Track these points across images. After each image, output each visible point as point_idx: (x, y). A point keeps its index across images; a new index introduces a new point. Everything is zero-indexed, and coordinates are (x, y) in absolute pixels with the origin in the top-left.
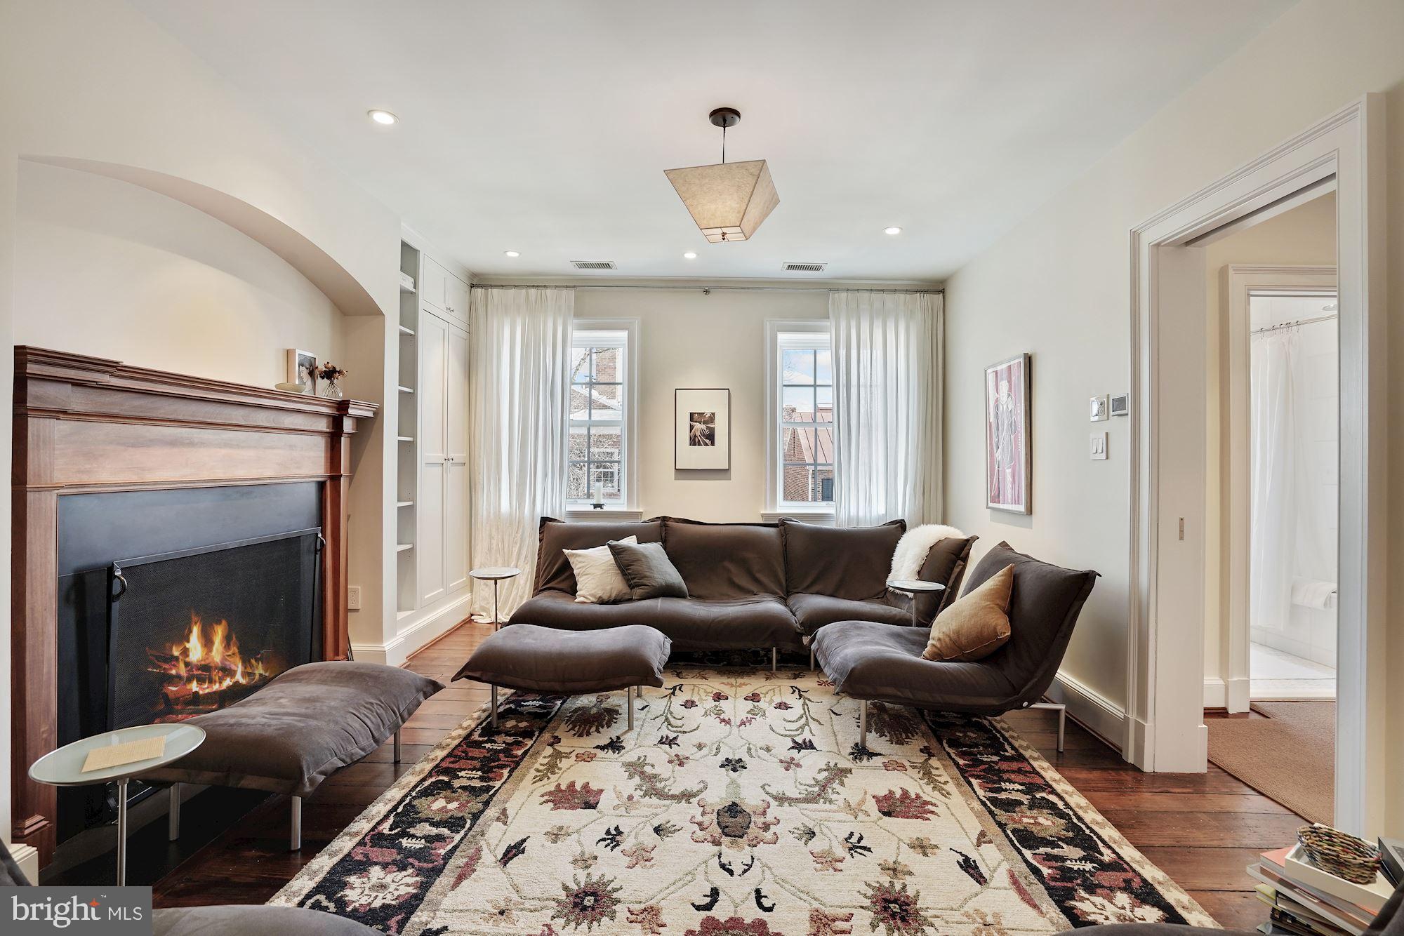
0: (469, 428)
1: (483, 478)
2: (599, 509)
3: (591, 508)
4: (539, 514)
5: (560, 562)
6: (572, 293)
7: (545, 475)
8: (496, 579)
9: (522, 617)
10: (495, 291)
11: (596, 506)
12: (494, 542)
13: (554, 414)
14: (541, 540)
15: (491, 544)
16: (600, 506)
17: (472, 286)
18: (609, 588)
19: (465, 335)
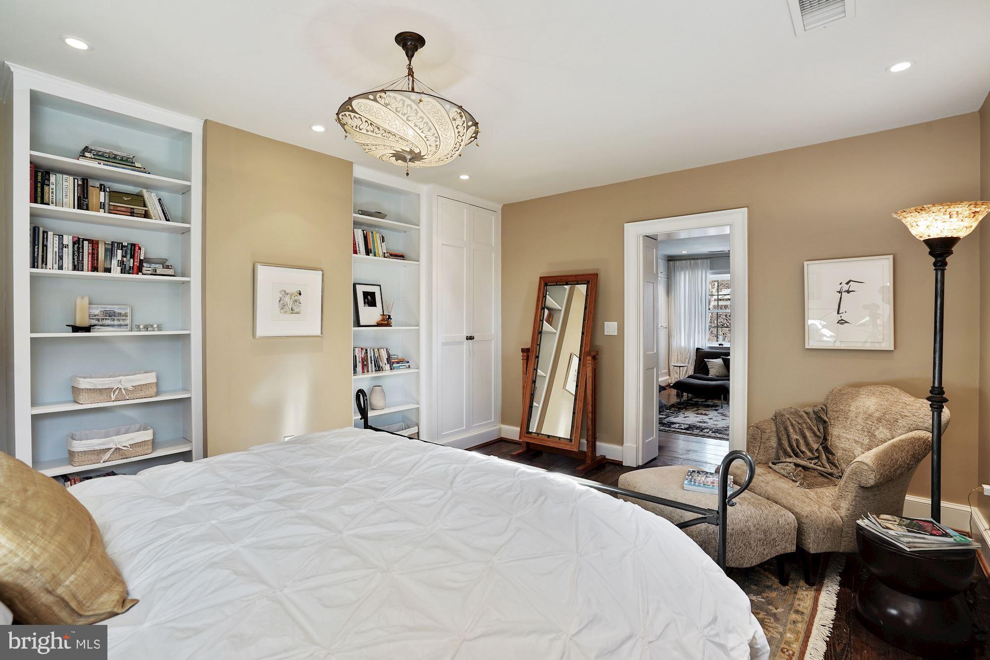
0: (668, 314)
1: (674, 333)
2: (721, 346)
3: (718, 346)
4: (696, 347)
5: (703, 364)
6: (709, 261)
7: (699, 332)
8: (680, 367)
9: (690, 377)
10: (678, 262)
11: (720, 345)
12: (679, 357)
13: (702, 308)
14: (696, 356)
15: (678, 358)
16: (722, 345)
17: (669, 260)
18: (721, 373)
19: (666, 280)
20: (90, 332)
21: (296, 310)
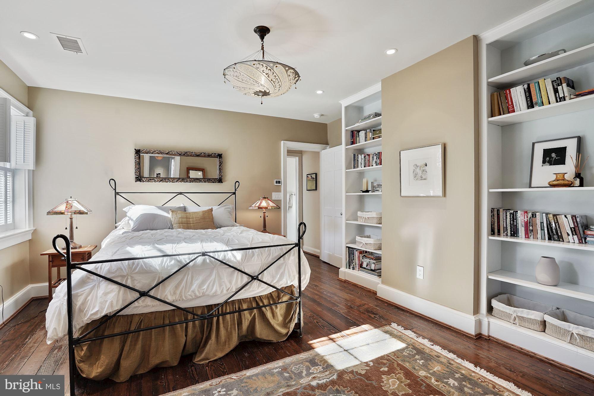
20: (369, 192)
21: (424, 177)
